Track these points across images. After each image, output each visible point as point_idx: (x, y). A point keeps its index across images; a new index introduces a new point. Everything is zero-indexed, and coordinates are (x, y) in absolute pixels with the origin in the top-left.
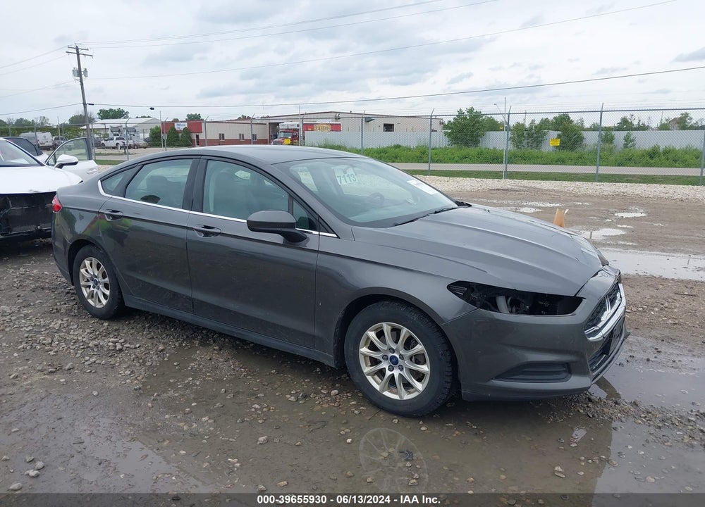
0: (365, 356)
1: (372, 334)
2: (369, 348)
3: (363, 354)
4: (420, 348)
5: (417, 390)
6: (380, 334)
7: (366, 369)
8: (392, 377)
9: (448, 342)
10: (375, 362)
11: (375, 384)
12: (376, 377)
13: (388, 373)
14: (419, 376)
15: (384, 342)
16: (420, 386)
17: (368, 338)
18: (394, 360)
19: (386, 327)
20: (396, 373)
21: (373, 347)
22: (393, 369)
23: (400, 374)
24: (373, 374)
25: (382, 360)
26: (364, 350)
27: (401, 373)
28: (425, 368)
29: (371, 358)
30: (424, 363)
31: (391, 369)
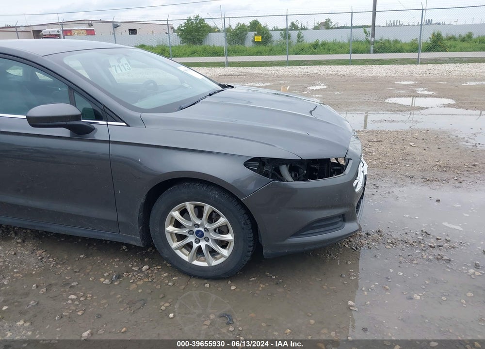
0: (171, 234)
1: (176, 214)
2: (174, 226)
3: (169, 232)
4: (222, 220)
5: (223, 256)
6: (184, 212)
7: (174, 245)
8: (200, 248)
9: (248, 212)
10: (181, 237)
11: (184, 256)
12: (184, 250)
13: (195, 246)
14: (224, 244)
15: (189, 219)
16: (226, 253)
17: (172, 217)
18: (200, 233)
19: (189, 206)
20: (203, 244)
21: (178, 225)
22: (200, 241)
23: (206, 245)
24: (180, 248)
25: (188, 235)
26: (170, 228)
27: (208, 244)
28: (229, 237)
29: (176, 234)
30: (228, 232)
31: (197, 241)
